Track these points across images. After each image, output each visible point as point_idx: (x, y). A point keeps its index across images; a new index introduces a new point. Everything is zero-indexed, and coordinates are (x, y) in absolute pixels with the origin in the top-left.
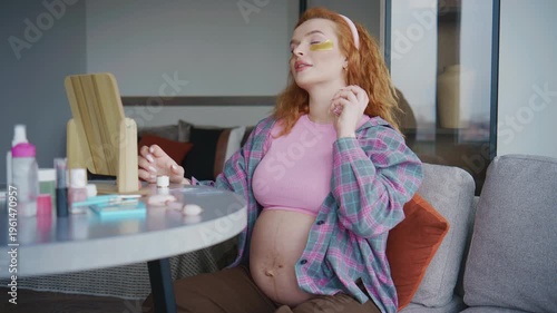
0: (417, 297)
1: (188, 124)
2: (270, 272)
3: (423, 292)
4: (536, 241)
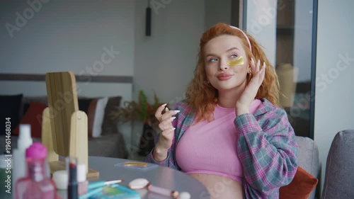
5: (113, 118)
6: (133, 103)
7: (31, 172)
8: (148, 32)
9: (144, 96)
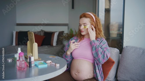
0: (107, 78)
1: (43, 31)
2: (76, 74)
3: (108, 77)
4: (134, 66)
5: (60, 39)
6: (67, 34)
7: (19, 59)
8: (73, 8)
9: (72, 31)
